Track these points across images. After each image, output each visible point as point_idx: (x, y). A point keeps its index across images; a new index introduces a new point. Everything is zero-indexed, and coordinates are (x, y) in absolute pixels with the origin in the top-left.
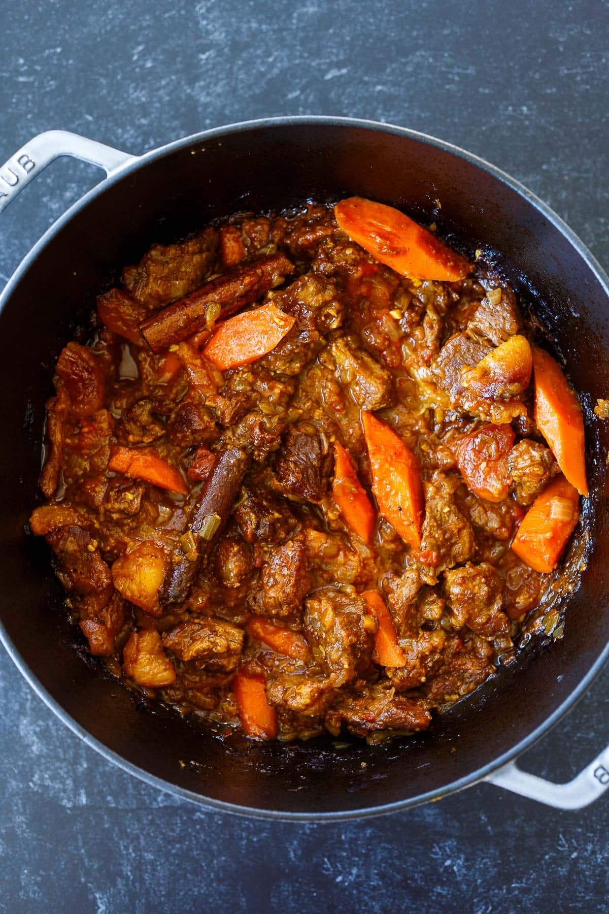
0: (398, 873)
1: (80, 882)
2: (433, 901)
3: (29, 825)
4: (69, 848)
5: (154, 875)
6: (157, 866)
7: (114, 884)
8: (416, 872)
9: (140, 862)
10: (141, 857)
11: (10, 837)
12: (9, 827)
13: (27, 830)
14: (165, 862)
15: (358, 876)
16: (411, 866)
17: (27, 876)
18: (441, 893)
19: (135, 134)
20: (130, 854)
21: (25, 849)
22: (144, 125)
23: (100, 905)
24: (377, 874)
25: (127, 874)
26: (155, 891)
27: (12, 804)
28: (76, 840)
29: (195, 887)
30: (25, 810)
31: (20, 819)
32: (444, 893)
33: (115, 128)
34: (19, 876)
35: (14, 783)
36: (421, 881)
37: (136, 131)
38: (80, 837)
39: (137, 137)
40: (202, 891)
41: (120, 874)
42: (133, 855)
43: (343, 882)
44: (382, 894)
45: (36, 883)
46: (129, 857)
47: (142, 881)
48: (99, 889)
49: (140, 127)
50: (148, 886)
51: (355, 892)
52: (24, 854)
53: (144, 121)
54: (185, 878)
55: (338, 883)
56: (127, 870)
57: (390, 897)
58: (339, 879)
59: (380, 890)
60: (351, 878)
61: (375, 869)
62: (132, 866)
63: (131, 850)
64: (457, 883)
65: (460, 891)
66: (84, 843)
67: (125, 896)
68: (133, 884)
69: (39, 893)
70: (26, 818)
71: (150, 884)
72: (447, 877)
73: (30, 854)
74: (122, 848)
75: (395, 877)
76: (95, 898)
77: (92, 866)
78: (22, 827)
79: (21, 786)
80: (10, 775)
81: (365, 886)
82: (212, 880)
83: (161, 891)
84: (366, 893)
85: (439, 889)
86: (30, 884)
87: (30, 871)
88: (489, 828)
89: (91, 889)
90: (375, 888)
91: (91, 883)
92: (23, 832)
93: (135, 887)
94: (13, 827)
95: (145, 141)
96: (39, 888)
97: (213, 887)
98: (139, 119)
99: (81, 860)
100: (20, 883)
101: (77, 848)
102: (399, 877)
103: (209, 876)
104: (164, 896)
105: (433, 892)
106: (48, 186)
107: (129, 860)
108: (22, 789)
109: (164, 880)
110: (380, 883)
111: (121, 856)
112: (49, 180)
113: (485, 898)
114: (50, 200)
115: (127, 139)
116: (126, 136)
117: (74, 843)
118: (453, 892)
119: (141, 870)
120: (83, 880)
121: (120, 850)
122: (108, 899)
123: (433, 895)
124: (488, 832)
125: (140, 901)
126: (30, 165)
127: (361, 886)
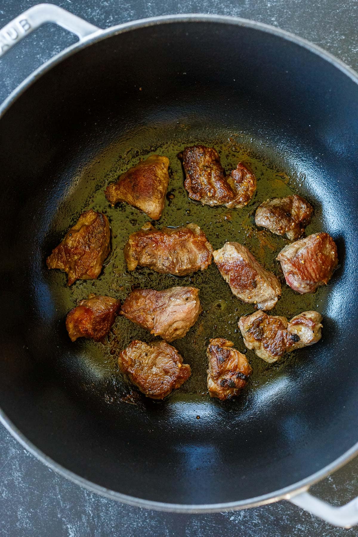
0: (272, 515)
1: (57, 517)
2: (295, 534)
3: (23, 479)
4: (50, 494)
5: (107, 513)
6: (109, 507)
7: (80, 519)
8: (284, 515)
9: (98, 505)
10: (98, 500)
11: (11, 486)
12: (10, 480)
13: (22, 482)
14: (114, 505)
15: (245, 517)
16: (281, 510)
17: (22, 512)
18: (301, 529)
19: (100, 13)
20: (91, 499)
21: (21, 495)
22: (106, 6)
23: (71, 533)
24: (257, 516)
25: (89, 512)
26: (107, 525)
27: (12, 464)
28: (55, 489)
29: (134, 522)
30: (20, 468)
31: (17, 474)
32: (303, 529)
33: (87, 8)
34: (16, 513)
35: (14, 450)
36: (288, 521)
37: (101, 10)
38: (57, 487)
39: (102, 14)
40: (140, 525)
41: (84, 512)
42: (93, 500)
43: (234, 520)
44: (261, 529)
45: (28, 517)
46: (91, 501)
47: (99, 517)
48: (70, 522)
49: (103, 7)
50: (103, 520)
51: (242, 527)
52: (20, 498)
53: (106, 4)
54: (128, 516)
55: (231, 521)
56: (89, 509)
57: (266, 531)
58: (232, 518)
59: (259, 526)
60: (240, 518)
61: (256, 512)
62: (92, 507)
63: (92, 497)
64: (311, 523)
65: (313, 528)
66: (60, 491)
67: (87, 527)
68: (93, 518)
69: (29, 525)
70: (21, 474)
71: (104, 519)
72: (305, 519)
73: (24, 498)
74: (86, 495)
75: (270, 518)
76: (67, 528)
77: (66, 506)
78: (19, 480)
79: (18, 452)
80: (11, 444)
81: (249, 523)
82: (146, 517)
83: (111, 524)
84: (250, 528)
85: (299, 526)
86: (24, 518)
87: (23, 509)
88: (334, 486)
89: (64, 522)
90: (256, 525)
91: (65, 518)
92: (19, 483)
93: (94, 521)
94: (13, 479)
95: (107, 17)
96: (29, 520)
97: (146, 522)
98: (102, 2)
99: (58, 503)
100: (17, 517)
101: (56, 495)
102: (272, 518)
103: (144, 515)
104: (113, 527)
105: (295, 528)
106: (40, 47)
107: (90, 503)
108: (19, 454)
109: (113, 517)
110: (260, 522)
111: (85, 501)
112: (41, 43)
113: (330, 532)
114: (42, 57)
115: (95, 16)
116: (94, 14)
117: (54, 491)
118: (309, 529)
119: (98, 510)
120: (59, 516)
121: (84, 496)
122: (76, 529)
123: (295, 530)
124: (333, 488)
125: (97, 531)
126: (27, 27)
127: (247, 523)
